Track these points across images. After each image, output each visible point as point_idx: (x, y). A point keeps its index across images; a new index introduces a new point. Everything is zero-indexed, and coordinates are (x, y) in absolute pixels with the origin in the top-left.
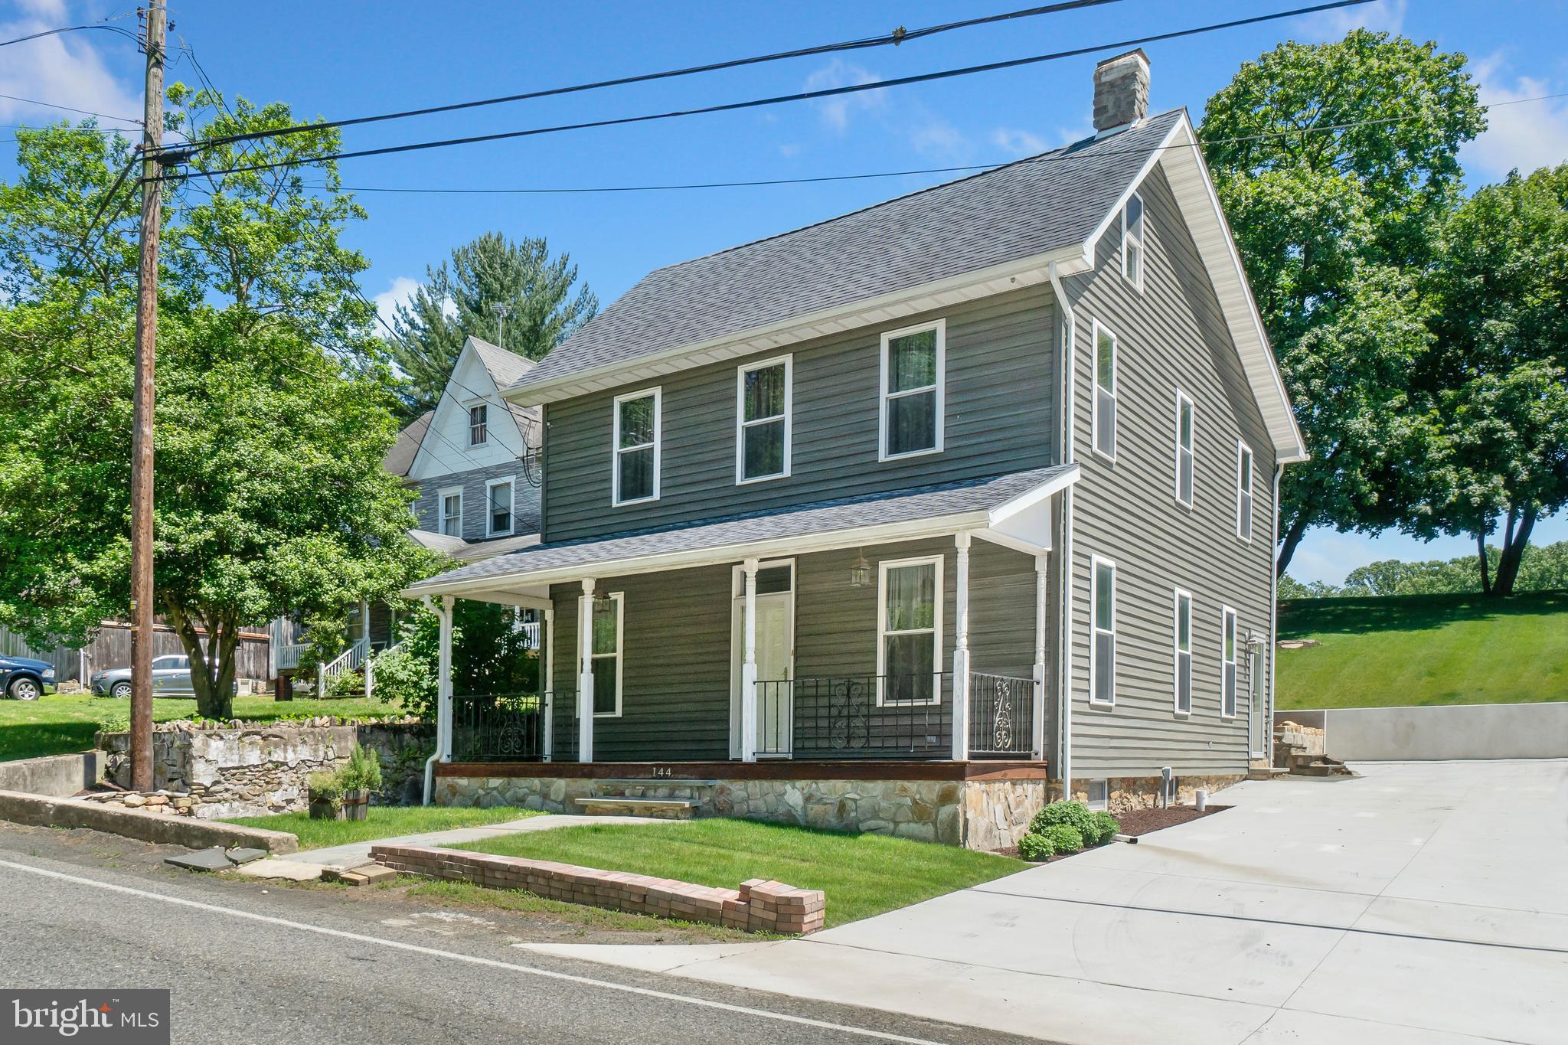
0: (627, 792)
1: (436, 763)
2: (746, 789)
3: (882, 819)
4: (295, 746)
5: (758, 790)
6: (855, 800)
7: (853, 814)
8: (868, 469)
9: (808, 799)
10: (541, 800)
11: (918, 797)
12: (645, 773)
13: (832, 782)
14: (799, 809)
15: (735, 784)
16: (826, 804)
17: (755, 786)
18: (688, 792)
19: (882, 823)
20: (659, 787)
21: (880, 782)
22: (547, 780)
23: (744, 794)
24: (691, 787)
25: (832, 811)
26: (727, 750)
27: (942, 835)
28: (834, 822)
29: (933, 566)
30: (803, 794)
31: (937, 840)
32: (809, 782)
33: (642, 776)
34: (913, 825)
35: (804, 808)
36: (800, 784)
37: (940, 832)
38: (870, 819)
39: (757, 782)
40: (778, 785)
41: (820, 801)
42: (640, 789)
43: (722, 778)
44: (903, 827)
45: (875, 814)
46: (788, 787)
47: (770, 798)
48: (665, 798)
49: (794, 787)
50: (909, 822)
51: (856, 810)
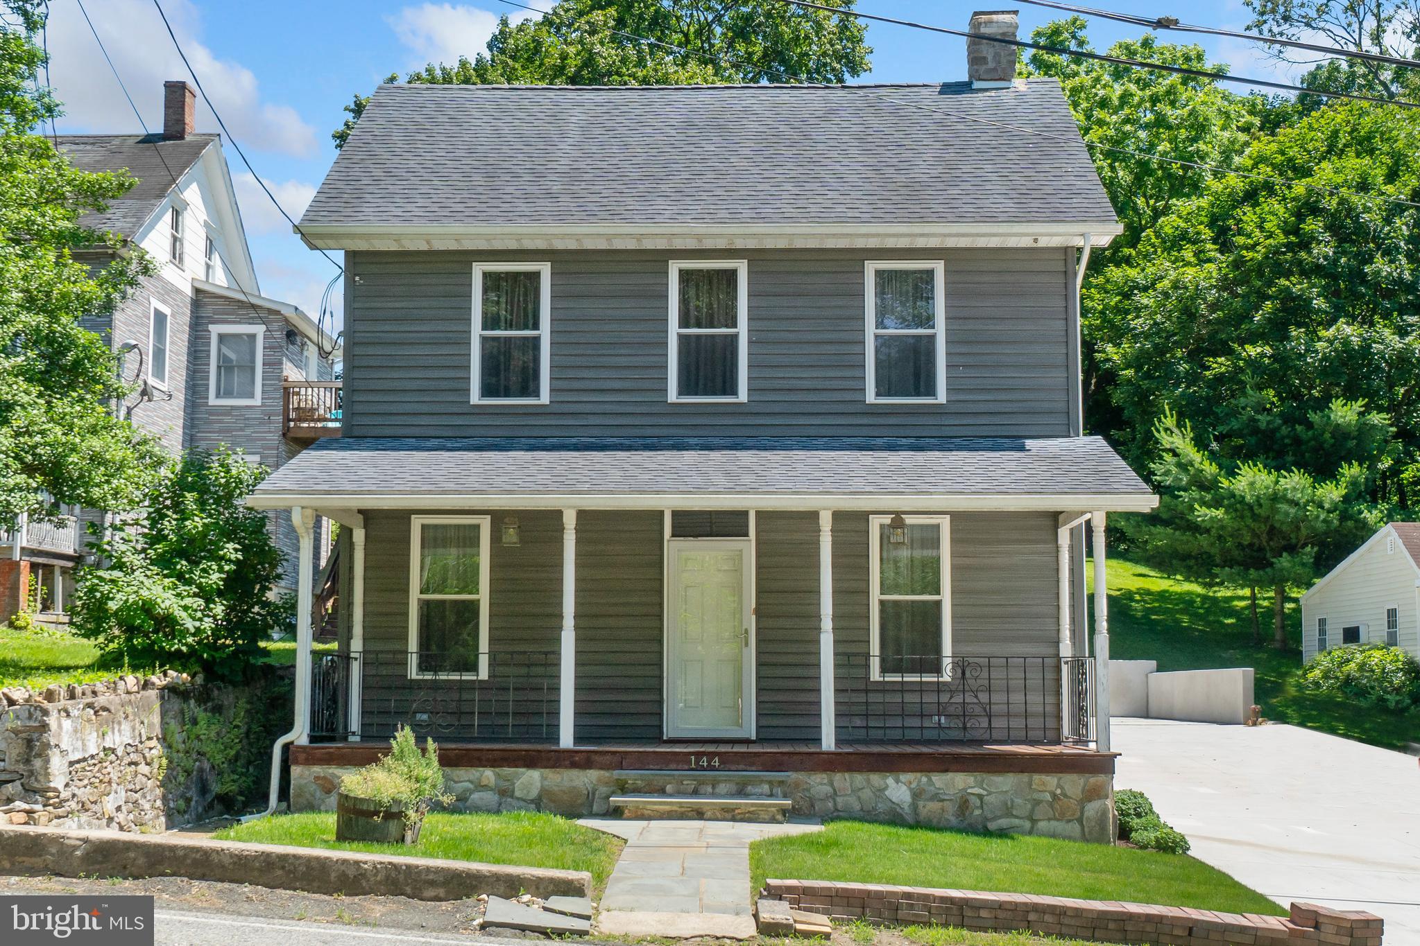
0: (669, 788)
1: (286, 748)
2: (831, 784)
3: (1016, 817)
4: (119, 723)
5: (848, 784)
6: (980, 797)
7: (977, 812)
8: (851, 408)
9: (916, 795)
10: (496, 797)
11: (1059, 791)
12: (678, 762)
13: (950, 775)
14: (906, 808)
15: (813, 777)
16: (943, 800)
17: (842, 780)
18: (766, 788)
19: (1016, 822)
20: (719, 782)
21: (1011, 775)
22: (507, 771)
23: (829, 789)
24: (770, 783)
25: (951, 808)
26: (660, 727)
27: (1090, 833)
28: (954, 821)
29: (938, 526)
30: (911, 790)
31: (1085, 838)
32: (919, 775)
33: (673, 766)
34: (1054, 823)
35: (914, 806)
36: (904, 777)
37: (1086, 830)
38: (1000, 817)
39: (847, 775)
40: (875, 778)
41: (935, 797)
42: (690, 785)
43: (796, 770)
44: (1042, 825)
45: (1008, 812)
46: (890, 781)
47: (867, 794)
48: (732, 796)
49: (897, 781)
50: (1049, 819)
51: (982, 807)
